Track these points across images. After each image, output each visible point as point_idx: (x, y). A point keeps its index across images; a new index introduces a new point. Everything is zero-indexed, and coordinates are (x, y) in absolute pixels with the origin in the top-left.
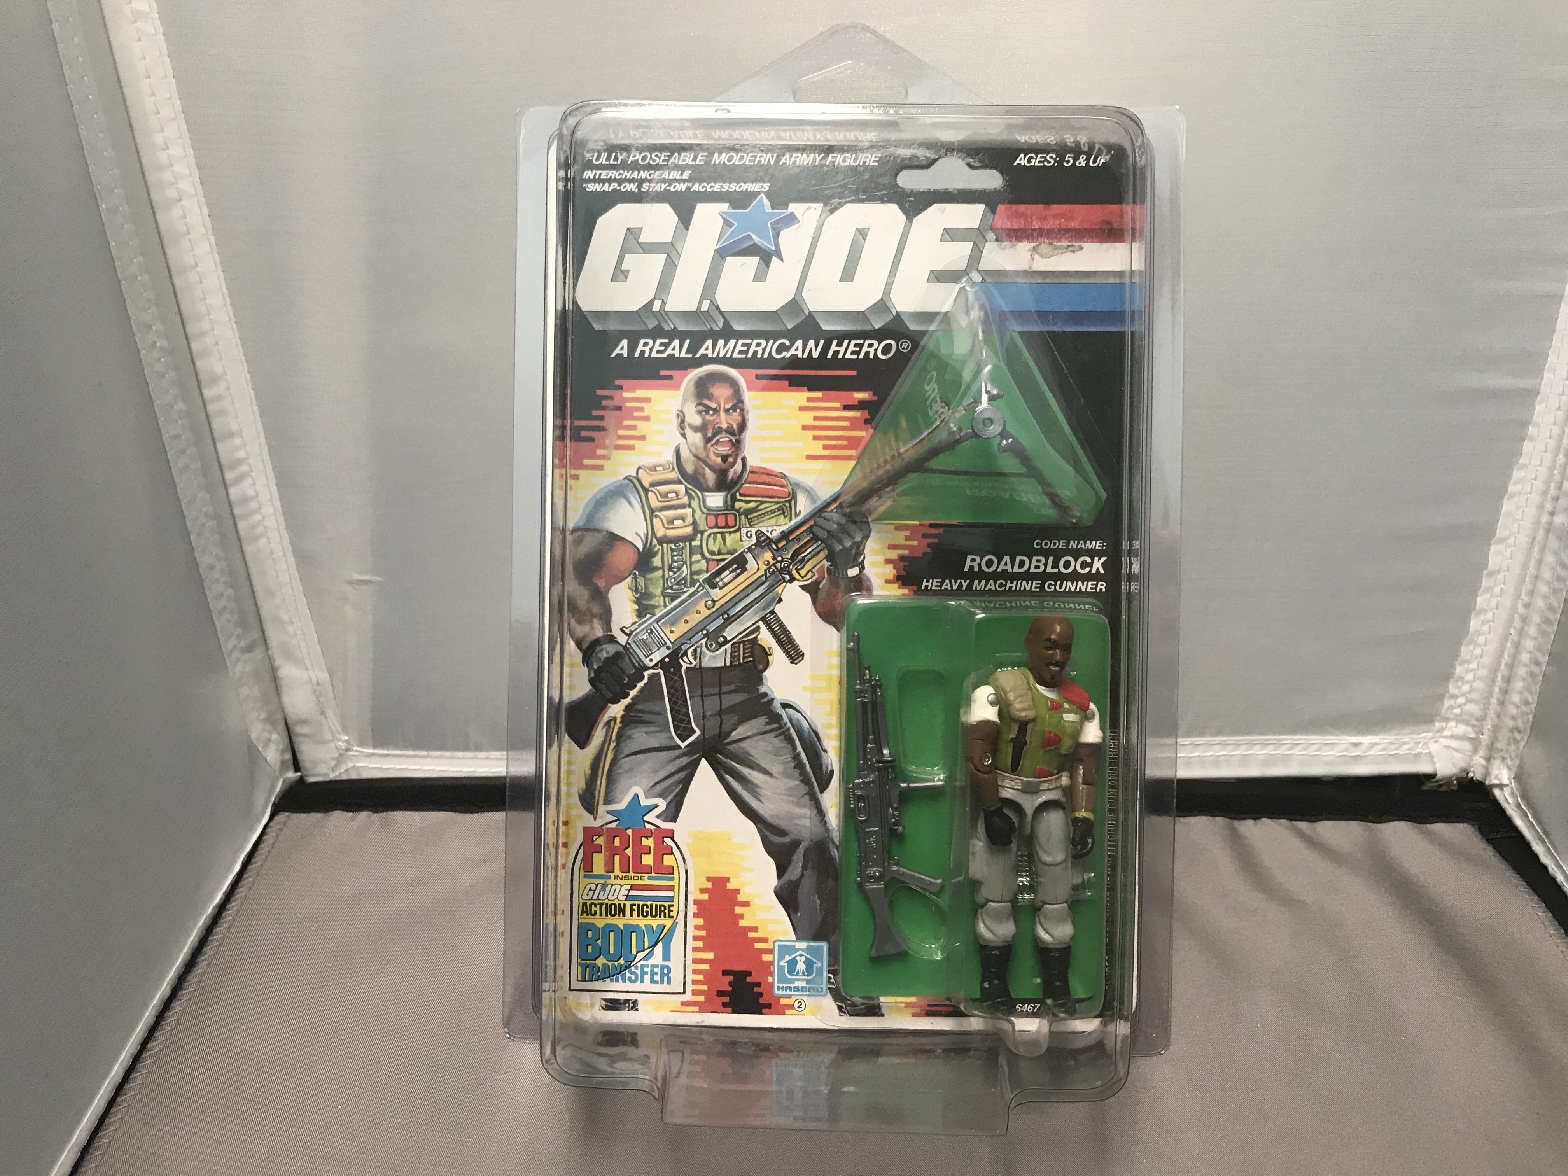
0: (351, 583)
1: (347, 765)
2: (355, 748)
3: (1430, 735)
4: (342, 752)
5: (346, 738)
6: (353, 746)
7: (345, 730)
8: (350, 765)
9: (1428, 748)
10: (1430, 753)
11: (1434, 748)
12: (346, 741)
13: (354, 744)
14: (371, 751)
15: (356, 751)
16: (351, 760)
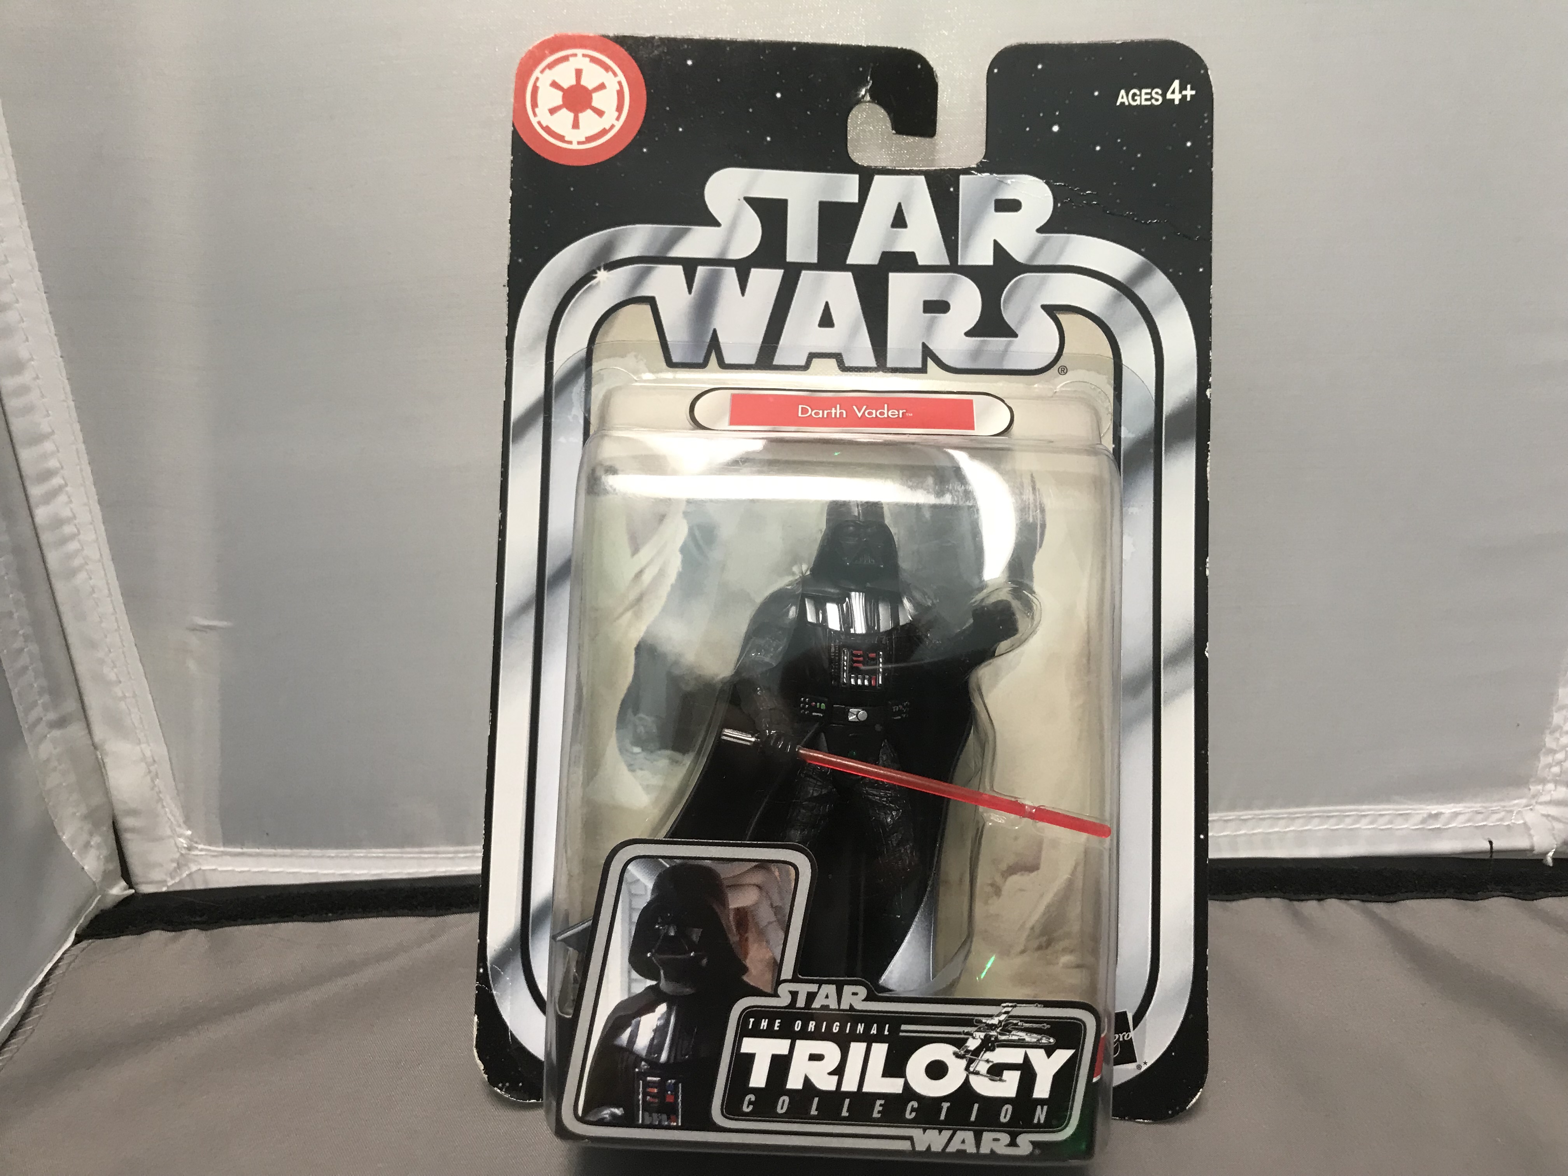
0: (194, 629)
1: (189, 868)
2: (200, 846)
3: (1524, 801)
4: (183, 852)
5: (189, 833)
6: (196, 843)
7: (188, 822)
8: (194, 868)
9: (1523, 819)
10: (1525, 824)
11: (1530, 817)
12: (187, 837)
13: (199, 841)
14: (222, 849)
15: (201, 850)
16: (195, 861)
